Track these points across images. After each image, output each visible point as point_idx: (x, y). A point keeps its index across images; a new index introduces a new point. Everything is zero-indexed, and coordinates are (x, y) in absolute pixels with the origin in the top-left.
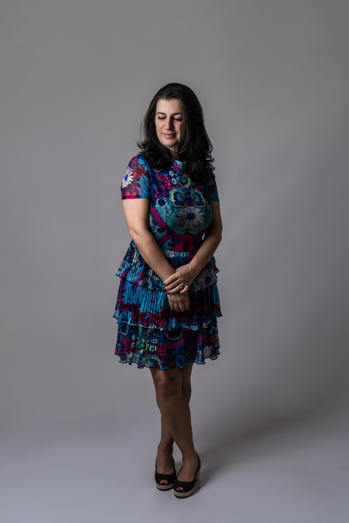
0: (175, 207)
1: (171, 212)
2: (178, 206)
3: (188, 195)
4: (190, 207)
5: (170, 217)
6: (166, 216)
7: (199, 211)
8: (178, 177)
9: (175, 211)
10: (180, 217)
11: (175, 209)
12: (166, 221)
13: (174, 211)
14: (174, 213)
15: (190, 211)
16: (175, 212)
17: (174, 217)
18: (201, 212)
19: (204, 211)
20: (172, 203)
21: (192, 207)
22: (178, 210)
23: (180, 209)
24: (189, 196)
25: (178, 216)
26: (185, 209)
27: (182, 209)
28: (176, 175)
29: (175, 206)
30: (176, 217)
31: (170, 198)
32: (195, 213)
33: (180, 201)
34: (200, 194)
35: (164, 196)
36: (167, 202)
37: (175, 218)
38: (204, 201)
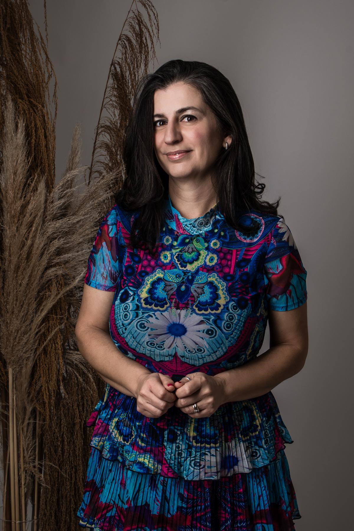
0: (143, 308)
1: (131, 318)
2: (150, 305)
3: (186, 286)
4: (179, 311)
5: (128, 327)
6: (123, 325)
7: (198, 321)
8: (177, 249)
9: (140, 315)
10: (149, 330)
11: (140, 312)
12: (124, 333)
13: (137, 316)
14: (137, 319)
15: (175, 320)
16: (140, 318)
17: (137, 327)
18: (201, 322)
19: (211, 322)
20: (141, 298)
21: (183, 312)
22: (146, 315)
23: (151, 313)
24: (188, 289)
25: (145, 327)
26: (163, 313)
27: (156, 313)
28: (175, 243)
29: (144, 305)
30: (141, 327)
31: (140, 290)
32: (186, 325)
33: (158, 296)
34: (219, 285)
35: (131, 285)
36: (132, 297)
37: (138, 329)
38: (222, 301)
